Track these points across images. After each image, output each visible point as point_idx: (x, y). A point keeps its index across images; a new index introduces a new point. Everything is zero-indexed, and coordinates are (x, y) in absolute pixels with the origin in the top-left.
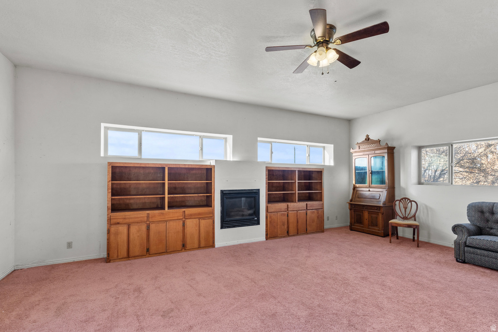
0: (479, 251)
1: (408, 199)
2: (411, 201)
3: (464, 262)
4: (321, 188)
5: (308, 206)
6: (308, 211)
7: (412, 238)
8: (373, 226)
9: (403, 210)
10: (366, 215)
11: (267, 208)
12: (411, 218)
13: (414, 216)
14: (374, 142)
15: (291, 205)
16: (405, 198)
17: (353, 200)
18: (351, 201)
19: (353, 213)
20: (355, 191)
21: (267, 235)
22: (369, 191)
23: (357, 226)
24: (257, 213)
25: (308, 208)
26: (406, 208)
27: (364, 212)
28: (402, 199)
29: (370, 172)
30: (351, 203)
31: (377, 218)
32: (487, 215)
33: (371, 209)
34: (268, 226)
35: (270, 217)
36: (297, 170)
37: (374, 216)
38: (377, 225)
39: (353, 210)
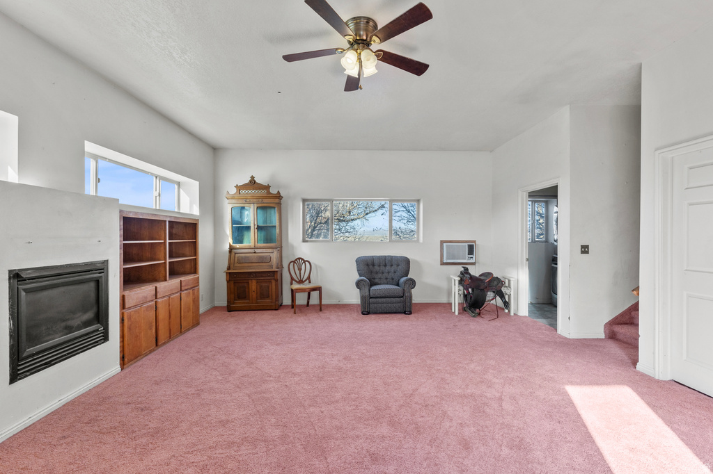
0: (380, 300)
1: (302, 259)
2: (305, 261)
3: (368, 313)
4: (195, 252)
5: (183, 285)
6: (183, 293)
7: (290, 304)
8: (264, 298)
9: (298, 272)
10: (253, 285)
11: (123, 299)
12: (306, 280)
13: (309, 278)
14: (261, 187)
15: (161, 286)
16: (299, 259)
17: (232, 266)
18: (229, 269)
19: (232, 286)
20: (233, 254)
21: (123, 358)
22: (255, 253)
23: (239, 303)
24: (101, 316)
25: (183, 288)
26: (300, 270)
27: (250, 282)
28: (296, 260)
29: (256, 227)
30: (230, 271)
31: (268, 287)
32: (371, 267)
33: (262, 277)
34: (126, 339)
35: (129, 318)
36: (168, 220)
37: (264, 284)
38: (268, 297)
39: (232, 283)
